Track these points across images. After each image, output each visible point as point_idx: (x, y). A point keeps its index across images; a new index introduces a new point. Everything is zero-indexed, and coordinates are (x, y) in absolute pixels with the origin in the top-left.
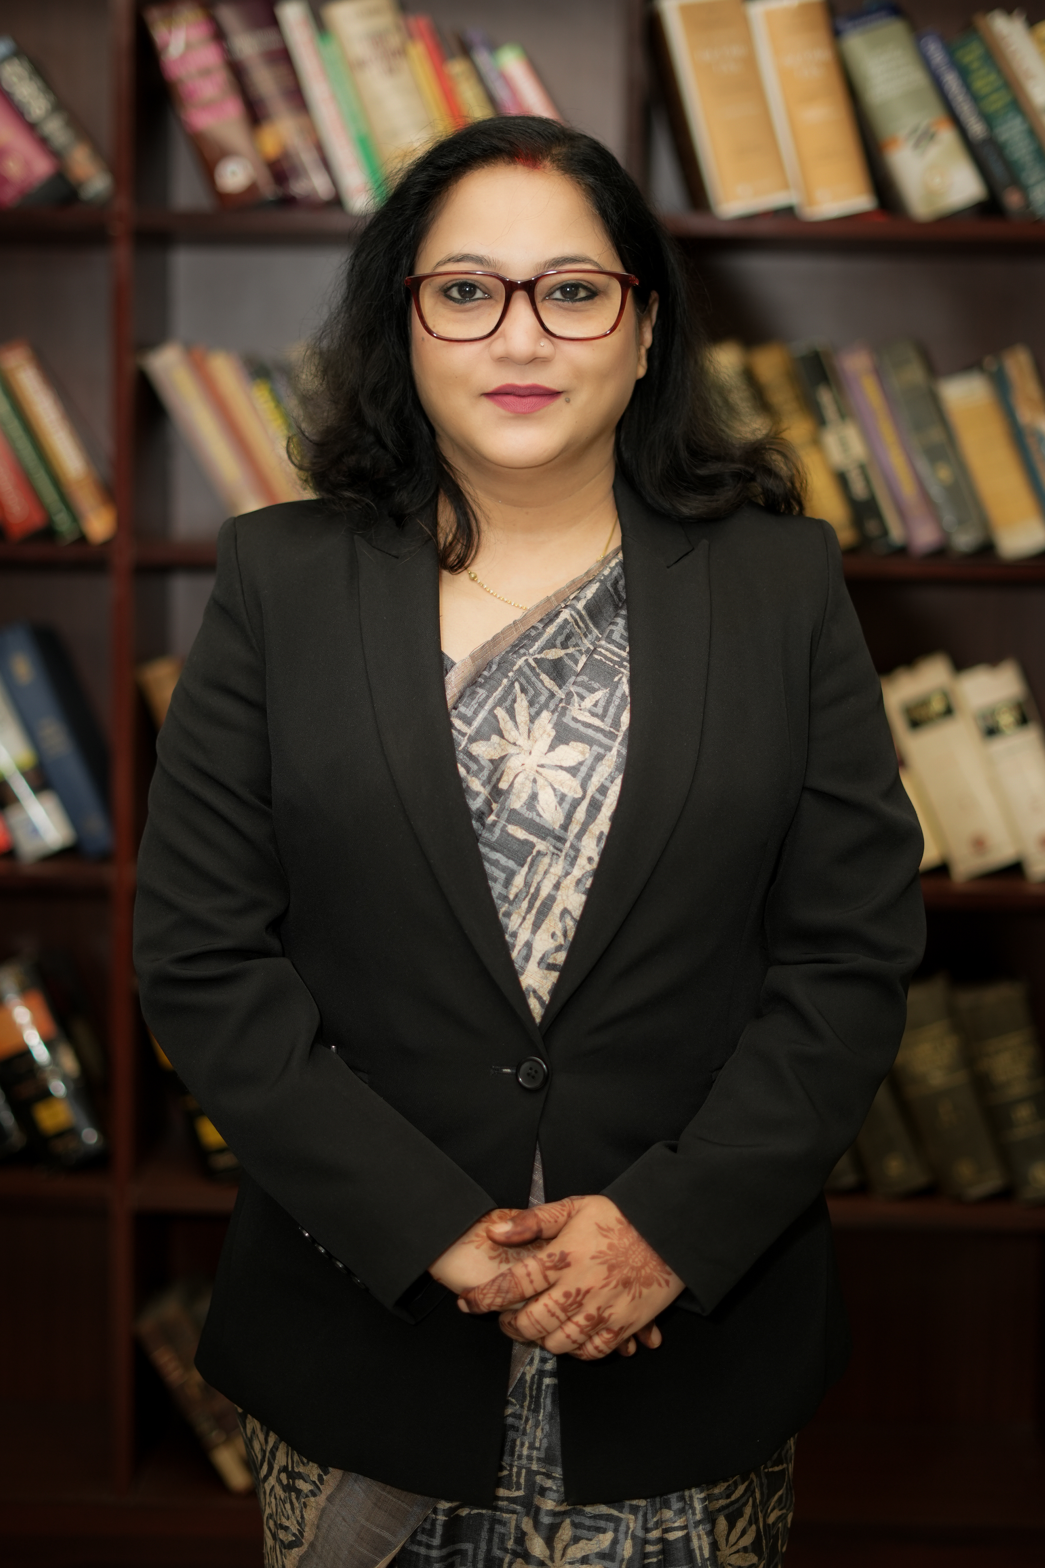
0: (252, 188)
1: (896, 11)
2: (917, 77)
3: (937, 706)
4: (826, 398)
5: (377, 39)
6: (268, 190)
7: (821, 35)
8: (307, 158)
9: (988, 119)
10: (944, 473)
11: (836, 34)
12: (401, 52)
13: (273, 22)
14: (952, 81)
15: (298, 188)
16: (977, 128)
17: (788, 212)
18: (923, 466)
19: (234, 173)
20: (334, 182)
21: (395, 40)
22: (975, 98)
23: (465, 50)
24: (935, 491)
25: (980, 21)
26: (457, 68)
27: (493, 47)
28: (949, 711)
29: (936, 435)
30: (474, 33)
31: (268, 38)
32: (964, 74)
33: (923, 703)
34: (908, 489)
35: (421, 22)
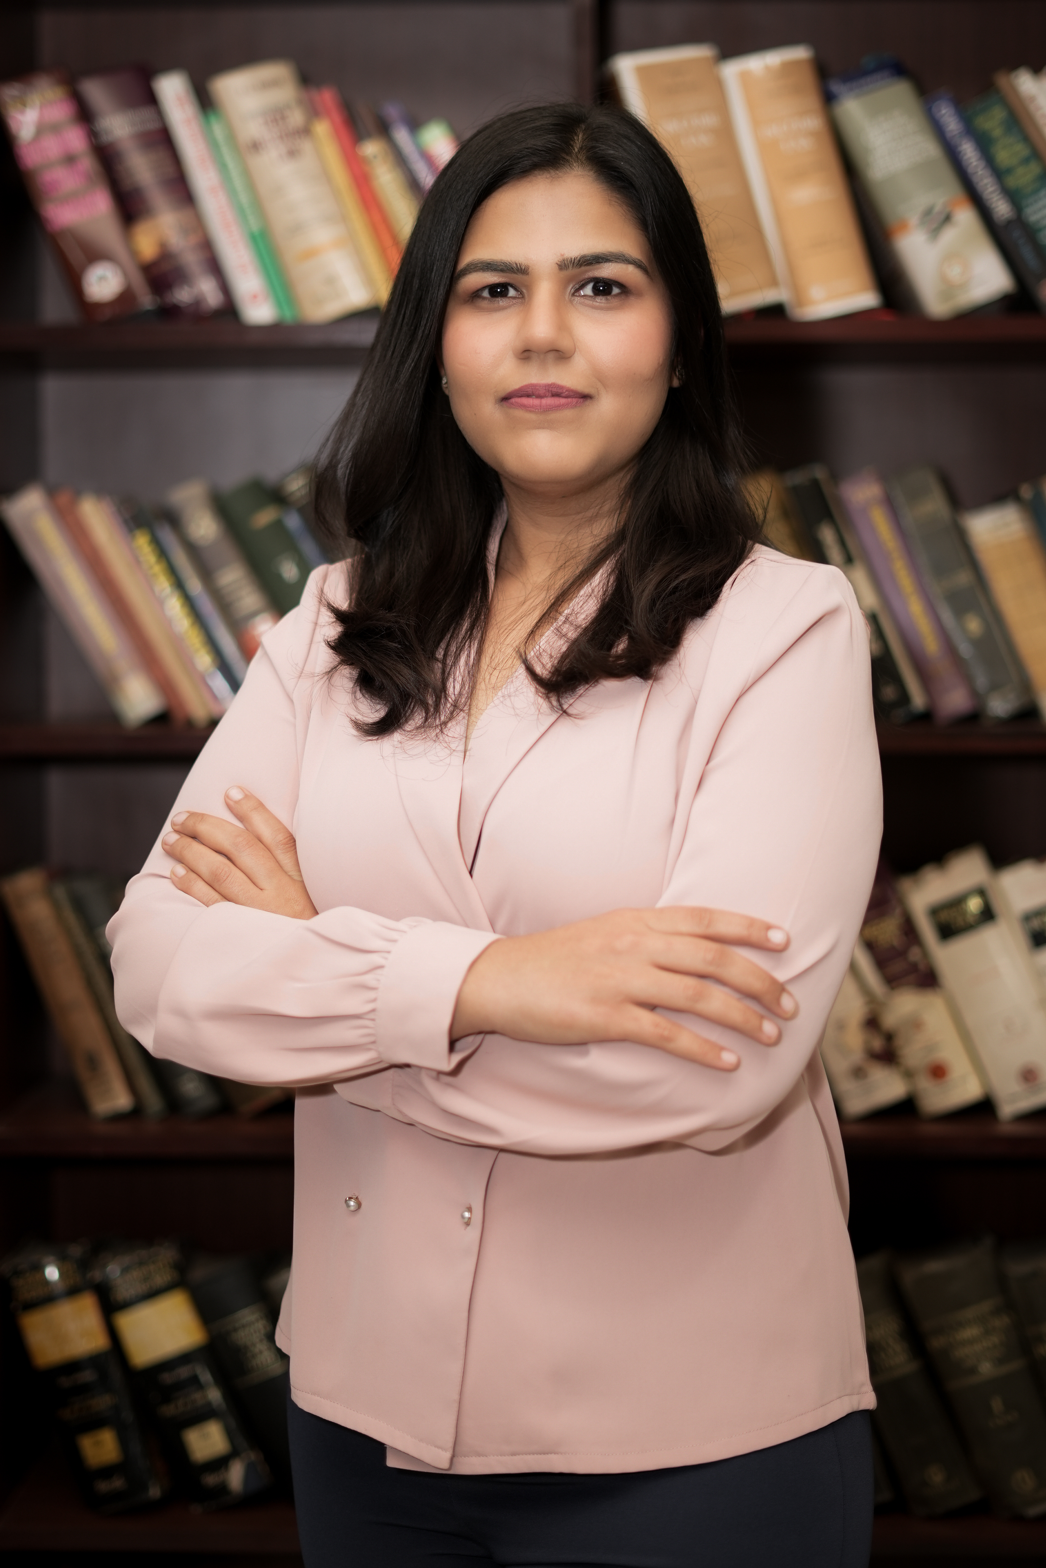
0: (126, 297)
1: (899, 70)
2: (929, 149)
3: (974, 905)
4: (827, 535)
5: (276, 116)
6: (146, 301)
7: (812, 100)
8: (191, 259)
9: (1014, 197)
10: (974, 625)
11: (828, 99)
12: (306, 131)
13: (151, 100)
14: (969, 151)
15: (183, 295)
16: (1001, 208)
17: (776, 311)
18: (947, 616)
19: (102, 279)
20: (225, 288)
21: (297, 118)
22: (999, 174)
23: (384, 129)
24: (965, 649)
25: (1002, 80)
26: (372, 149)
27: (415, 125)
28: (988, 915)
29: (963, 578)
30: (392, 111)
31: (143, 118)
32: (984, 145)
33: (958, 902)
34: (931, 645)
35: (327, 97)
